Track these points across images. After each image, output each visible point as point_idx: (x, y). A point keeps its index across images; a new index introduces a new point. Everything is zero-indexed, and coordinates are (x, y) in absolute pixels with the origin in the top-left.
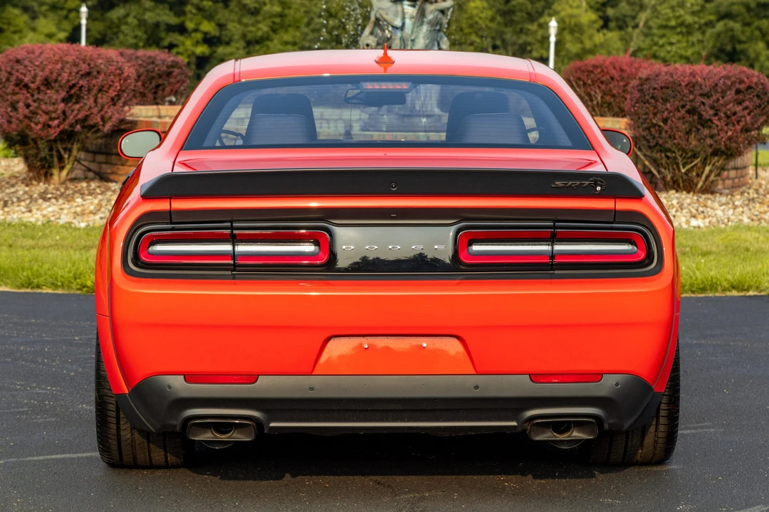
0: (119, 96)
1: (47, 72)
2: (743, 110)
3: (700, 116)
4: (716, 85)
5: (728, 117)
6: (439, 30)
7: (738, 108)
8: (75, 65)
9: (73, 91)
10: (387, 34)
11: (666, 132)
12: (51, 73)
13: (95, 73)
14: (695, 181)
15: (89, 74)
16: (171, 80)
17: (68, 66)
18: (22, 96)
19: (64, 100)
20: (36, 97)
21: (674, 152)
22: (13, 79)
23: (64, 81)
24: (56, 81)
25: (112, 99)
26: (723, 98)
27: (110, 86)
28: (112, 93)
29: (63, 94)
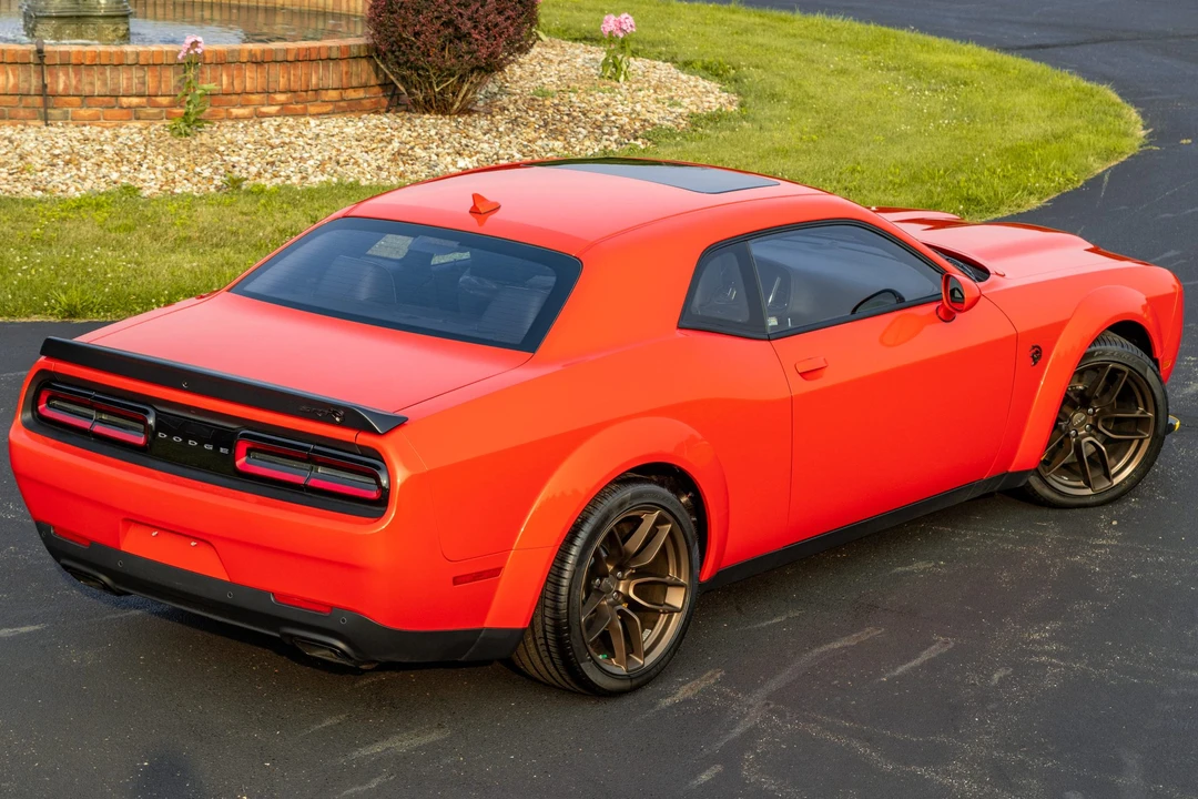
3: (457, 29)
5: (488, 29)
7: (500, 19)
11: (419, 48)
14: (451, 101)
21: (428, 71)
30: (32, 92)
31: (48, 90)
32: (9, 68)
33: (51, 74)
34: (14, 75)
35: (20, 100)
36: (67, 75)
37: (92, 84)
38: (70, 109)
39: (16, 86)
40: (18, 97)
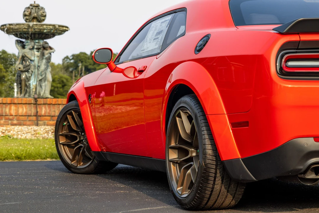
10: (28, 63)
30: (32, 115)
31: (39, 114)
32: (24, 106)
33: (40, 108)
34: (26, 108)
35: (28, 118)
36: (45, 108)
37: (55, 111)
38: (46, 121)
39: (26, 112)
40: (27, 117)
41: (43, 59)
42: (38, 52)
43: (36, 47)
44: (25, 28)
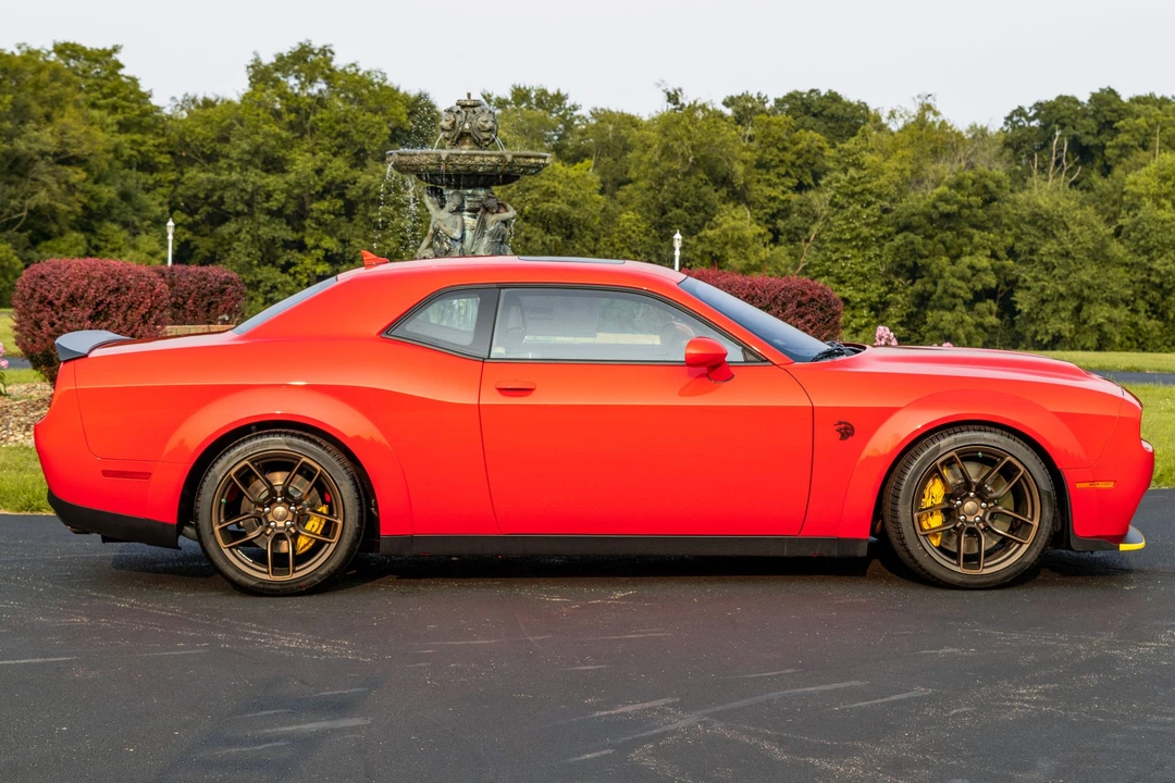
0: (150, 313)
1: (72, 288)
2: (805, 324)
4: (777, 297)
6: (501, 243)
8: (103, 280)
9: (100, 308)
10: (446, 246)
12: (77, 289)
13: (124, 289)
15: (117, 290)
16: (225, 298)
17: (94, 281)
18: (47, 314)
19: (90, 317)
20: (61, 314)
22: (37, 295)
23: (90, 298)
24: (82, 298)
25: (143, 316)
26: (784, 311)
27: (141, 302)
28: (142, 309)
29: (89, 311)
41: (483, 235)
42: (474, 217)
43: (467, 206)
44: (431, 164)
